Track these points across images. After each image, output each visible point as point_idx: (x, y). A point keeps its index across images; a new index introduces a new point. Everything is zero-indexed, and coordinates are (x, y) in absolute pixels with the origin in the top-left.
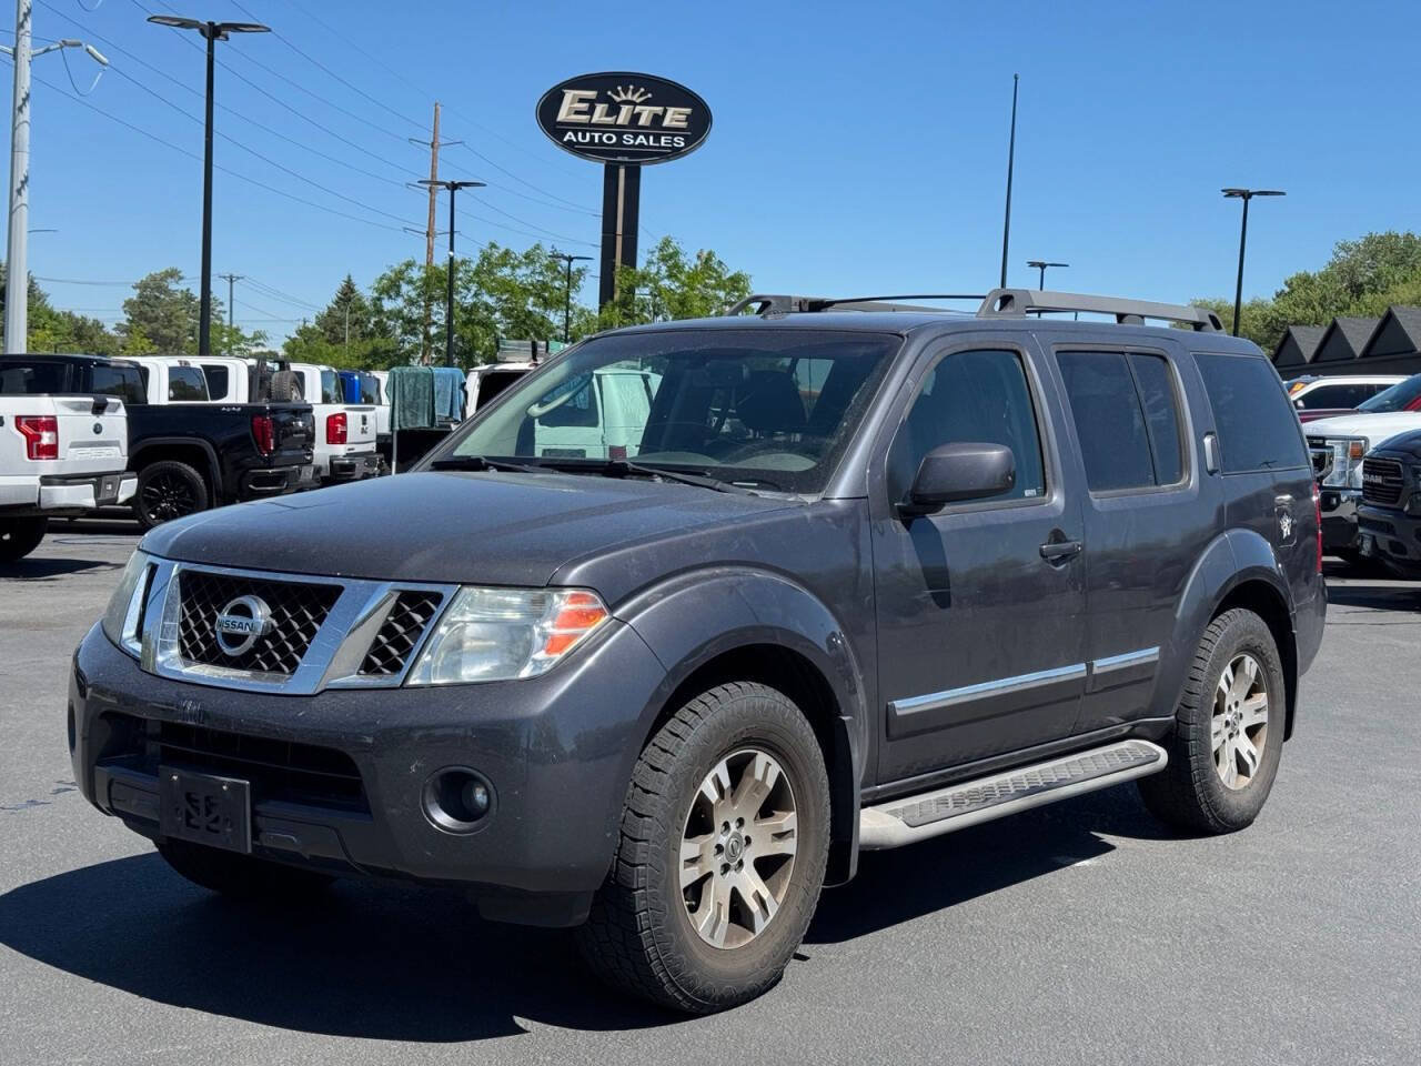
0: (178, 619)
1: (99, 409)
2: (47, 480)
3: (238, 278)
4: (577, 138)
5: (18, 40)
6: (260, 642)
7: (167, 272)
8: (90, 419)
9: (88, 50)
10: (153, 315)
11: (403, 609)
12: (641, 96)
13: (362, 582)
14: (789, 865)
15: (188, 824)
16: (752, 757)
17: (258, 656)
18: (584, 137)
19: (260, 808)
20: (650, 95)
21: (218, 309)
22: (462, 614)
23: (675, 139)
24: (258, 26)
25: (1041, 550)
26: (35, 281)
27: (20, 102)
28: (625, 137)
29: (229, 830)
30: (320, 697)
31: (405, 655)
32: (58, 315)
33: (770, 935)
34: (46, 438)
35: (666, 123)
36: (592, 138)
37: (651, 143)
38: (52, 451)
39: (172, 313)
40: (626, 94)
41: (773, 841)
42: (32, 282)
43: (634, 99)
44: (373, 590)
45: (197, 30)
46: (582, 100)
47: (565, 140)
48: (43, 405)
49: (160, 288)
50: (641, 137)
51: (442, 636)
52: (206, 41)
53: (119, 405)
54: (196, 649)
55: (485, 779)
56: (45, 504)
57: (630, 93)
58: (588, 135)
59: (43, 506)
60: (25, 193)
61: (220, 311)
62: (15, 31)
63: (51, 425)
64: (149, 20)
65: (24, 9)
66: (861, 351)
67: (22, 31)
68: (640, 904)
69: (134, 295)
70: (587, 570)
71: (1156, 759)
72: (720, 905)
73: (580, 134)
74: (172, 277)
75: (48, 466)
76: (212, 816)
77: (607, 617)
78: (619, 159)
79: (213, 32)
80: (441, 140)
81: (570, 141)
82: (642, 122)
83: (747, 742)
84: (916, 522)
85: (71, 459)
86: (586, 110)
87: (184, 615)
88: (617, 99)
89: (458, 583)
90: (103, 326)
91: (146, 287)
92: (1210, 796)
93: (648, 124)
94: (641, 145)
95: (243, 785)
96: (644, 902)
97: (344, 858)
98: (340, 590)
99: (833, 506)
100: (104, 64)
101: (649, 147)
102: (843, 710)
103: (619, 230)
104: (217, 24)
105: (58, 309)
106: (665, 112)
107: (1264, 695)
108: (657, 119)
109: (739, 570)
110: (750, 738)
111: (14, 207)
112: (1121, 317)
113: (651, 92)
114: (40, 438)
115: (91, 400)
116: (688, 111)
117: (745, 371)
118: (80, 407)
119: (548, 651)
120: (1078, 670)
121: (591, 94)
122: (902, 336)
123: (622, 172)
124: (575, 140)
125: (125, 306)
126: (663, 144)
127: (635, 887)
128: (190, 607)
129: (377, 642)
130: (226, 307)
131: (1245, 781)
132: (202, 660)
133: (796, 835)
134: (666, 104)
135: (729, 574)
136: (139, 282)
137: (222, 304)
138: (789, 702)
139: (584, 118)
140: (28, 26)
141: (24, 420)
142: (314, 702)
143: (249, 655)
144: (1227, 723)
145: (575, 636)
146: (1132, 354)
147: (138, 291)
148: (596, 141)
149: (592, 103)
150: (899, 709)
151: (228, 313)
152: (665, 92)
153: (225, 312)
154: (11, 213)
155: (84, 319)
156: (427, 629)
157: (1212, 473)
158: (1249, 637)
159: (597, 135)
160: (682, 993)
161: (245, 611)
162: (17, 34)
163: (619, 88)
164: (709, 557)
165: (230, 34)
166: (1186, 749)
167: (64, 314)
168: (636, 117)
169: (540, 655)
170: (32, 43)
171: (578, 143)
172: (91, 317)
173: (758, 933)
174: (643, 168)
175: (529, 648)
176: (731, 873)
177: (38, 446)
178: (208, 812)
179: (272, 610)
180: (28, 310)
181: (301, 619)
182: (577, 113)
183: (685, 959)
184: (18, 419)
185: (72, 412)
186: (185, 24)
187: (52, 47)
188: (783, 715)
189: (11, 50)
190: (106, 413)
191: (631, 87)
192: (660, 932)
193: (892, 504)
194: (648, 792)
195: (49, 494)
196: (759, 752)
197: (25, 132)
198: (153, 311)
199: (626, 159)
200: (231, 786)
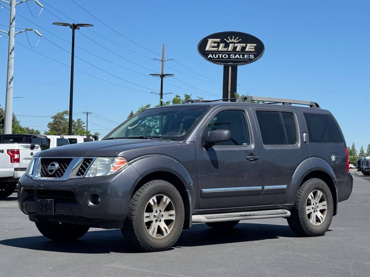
0: (40, 168)
1: (32, 148)
2: (16, 169)
3: (90, 113)
4: (213, 56)
5: (10, 29)
6: (56, 171)
7: (64, 112)
8: (30, 151)
9: (35, 31)
10: (59, 128)
11: (85, 162)
12: (237, 40)
13: (77, 157)
14: (173, 222)
15: (42, 211)
16: (163, 197)
17: (56, 174)
18: (216, 56)
19: (56, 205)
20: (240, 40)
21: (83, 125)
22: (97, 163)
23: (250, 56)
24: (89, 25)
25: (246, 157)
26: (15, 116)
27: (10, 51)
28: (231, 55)
29: (49, 210)
30: (68, 181)
31: (85, 172)
32: (23, 129)
33: (168, 237)
34: (16, 156)
35: (247, 50)
36: (219, 56)
37: (241, 57)
38: (18, 160)
39: (65, 127)
40: (231, 40)
41: (169, 216)
42: (14, 117)
43: (235, 41)
44: (79, 158)
45: (69, 27)
46: (214, 43)
47: (209, 57)
48: (15, 146)
49: (61, 118)
50: (237, 55)
51: (92, 167)
52: (72, 29)
53: (39, 147)
54: (44, 174)
55: (100, 196)
56: (16, 177)
57: (233, 39)
58: (217, 55)
59: (15, 178)
60: (12, 83)
61: (83, 126)
62: (9, 26)
63: (18, 152)
64: (53, 24)
65: (12, 18)
66: (200, 110)
67: (11, 26)
68: (134, 224)
69: (52, 121)
70: (123, 153)
71: (287, 213)
72: (155, 228)
73: (214, 55)
74: (66, 114)
75: (17, 165)
76: (46, 208)
77: (127, 163)
78: (229, 63)
79: (74, 27)
80: (165, 59)
81: (210, 58)
82: (238, 49)
83: (161, 193)
84: (209, 148)
85: (24, 163)
86: (216, 46)
87: (42, 168)
88: (228, 42)
89: (96, 157)
90: (40, 133)
91: (56, 118)
92: (306, 226)
93: (240, 50)
94: (237, 58)
95: (52, 200)
96: (135, 224)
97: (72, 214)
98: (72, 159)
99: (186, 143)
100: (40, 36)
101: (240, 59)
102: (187, 189)
103: (229, 90)
104: (76, 24)
105: (23, 127)
106: (246, 46)
107: (326, 201)
108: (243, 48)
109: (160, 155)
110: (161, 192)
111: (8, 89)
112: (283, 103)
113: (241, 39)
114: (14, 156)
115: (30, 145)
116: (255, 45)
117: (176, 116)
118: (27, 147)
119: (114, 170)
120: (260, 188)
121: (218, 40)
122: (210, 107)
123: (230, 68)
124: (212, 57)
125: (48, 125)
126: (245, 58)
127: (133, 220)
128: (43, 166)
129: (80, 169)
130: (85, 125)
131: (319, 224)
132: (45, 176)
133: (175, 216)
134: (247, 42)
135: (157, 156)
136: (54, 115)
137: (84, 123)
138: (172, 185)
139: (215, 49)
140: (14, 23)
141: (10, 151)
142: (66, 182)
143: (54, 174)
144: (313, 208)
145: (120, 167)
146: (281, 112)
147: (53, 119)
148: (220, 57)
149: (219, 44)
150: (204, 191)
151: (86, 127)
152: (246, 38)
153: (85, 126)
154: (7, 91)
155: (33, 130)
156: (89, 166)
157: (305, 142)
158: (318, 185)
159: (220, 55)
160: (145, 245)
161: (54, 165)
162: (10, 27)
163: (229, 37)
164: (152, 152)
165: (80, 27)
166: (298, 213)
167: (26, 128)
168: (235, 48)
169: (112, 170)
170: (15, 29)
171: (213, 58)
172: (35, 129)
173: (165, 236)
174: (238, 67)
175: (110, 169)
176: (158, 222)
177: (14, 159)
178: (45, 207)
179: (59, 164)
180: (12, 127)
181: (65, 166)
182: (213, 47)
183: (145, 237)
184: (8, 151)
185: (24, 149)
186: (65, 25)
187: (22, 31)
188: (170, 188)
189: (7, 32)
190: (35, 149)
191: (233, 37)
192: (139, 231)
193: (202, 144)
194: (136, 200)
195: (17, 173)
196: (164, 196)
197: (12, 61)
198: (58, 127)
199: (232, 64)
200: (49, 200)
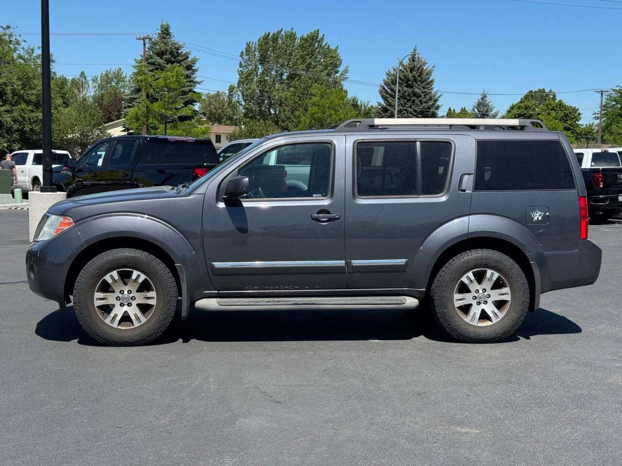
14: (153, 308)
25: (312, 217)
33: (140, 328)
41: (144, 299)
71: (407, 303)
77: (74, 225)
83: (126, 266)
99: (189, 196)
102: (175, 262)
107: (508, 288)
120: (341, 263)
131: (487, 323)
133: (156, 299)
144: (475, 297)
145: (63, 229)
146: (421, 142)
150: (216, 266)
157: (464, 190)
173: (136, 326)
176: (126, 306)
196: (134, 270)
